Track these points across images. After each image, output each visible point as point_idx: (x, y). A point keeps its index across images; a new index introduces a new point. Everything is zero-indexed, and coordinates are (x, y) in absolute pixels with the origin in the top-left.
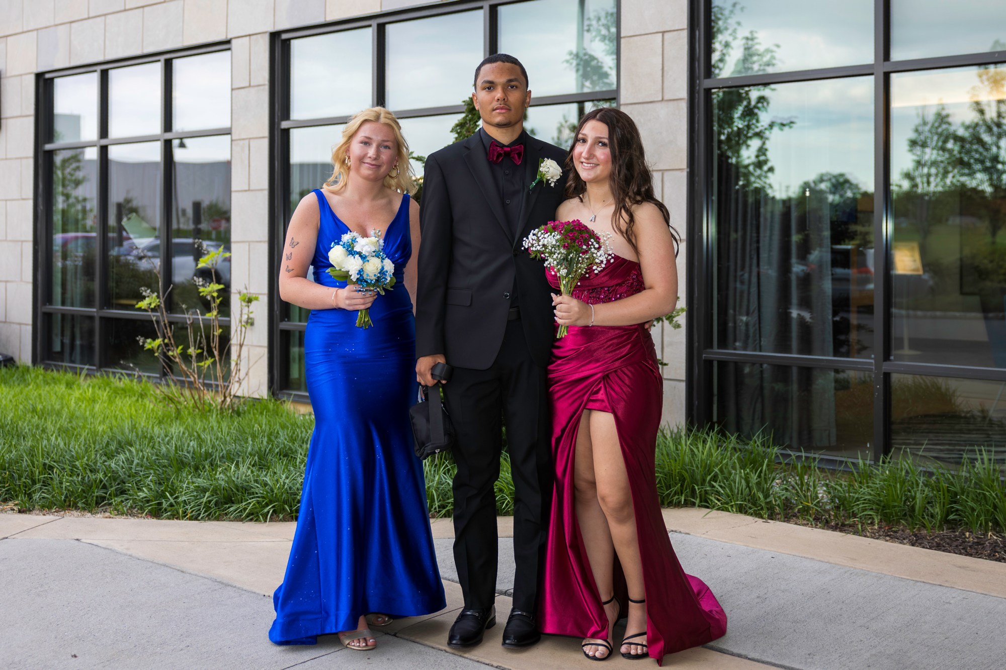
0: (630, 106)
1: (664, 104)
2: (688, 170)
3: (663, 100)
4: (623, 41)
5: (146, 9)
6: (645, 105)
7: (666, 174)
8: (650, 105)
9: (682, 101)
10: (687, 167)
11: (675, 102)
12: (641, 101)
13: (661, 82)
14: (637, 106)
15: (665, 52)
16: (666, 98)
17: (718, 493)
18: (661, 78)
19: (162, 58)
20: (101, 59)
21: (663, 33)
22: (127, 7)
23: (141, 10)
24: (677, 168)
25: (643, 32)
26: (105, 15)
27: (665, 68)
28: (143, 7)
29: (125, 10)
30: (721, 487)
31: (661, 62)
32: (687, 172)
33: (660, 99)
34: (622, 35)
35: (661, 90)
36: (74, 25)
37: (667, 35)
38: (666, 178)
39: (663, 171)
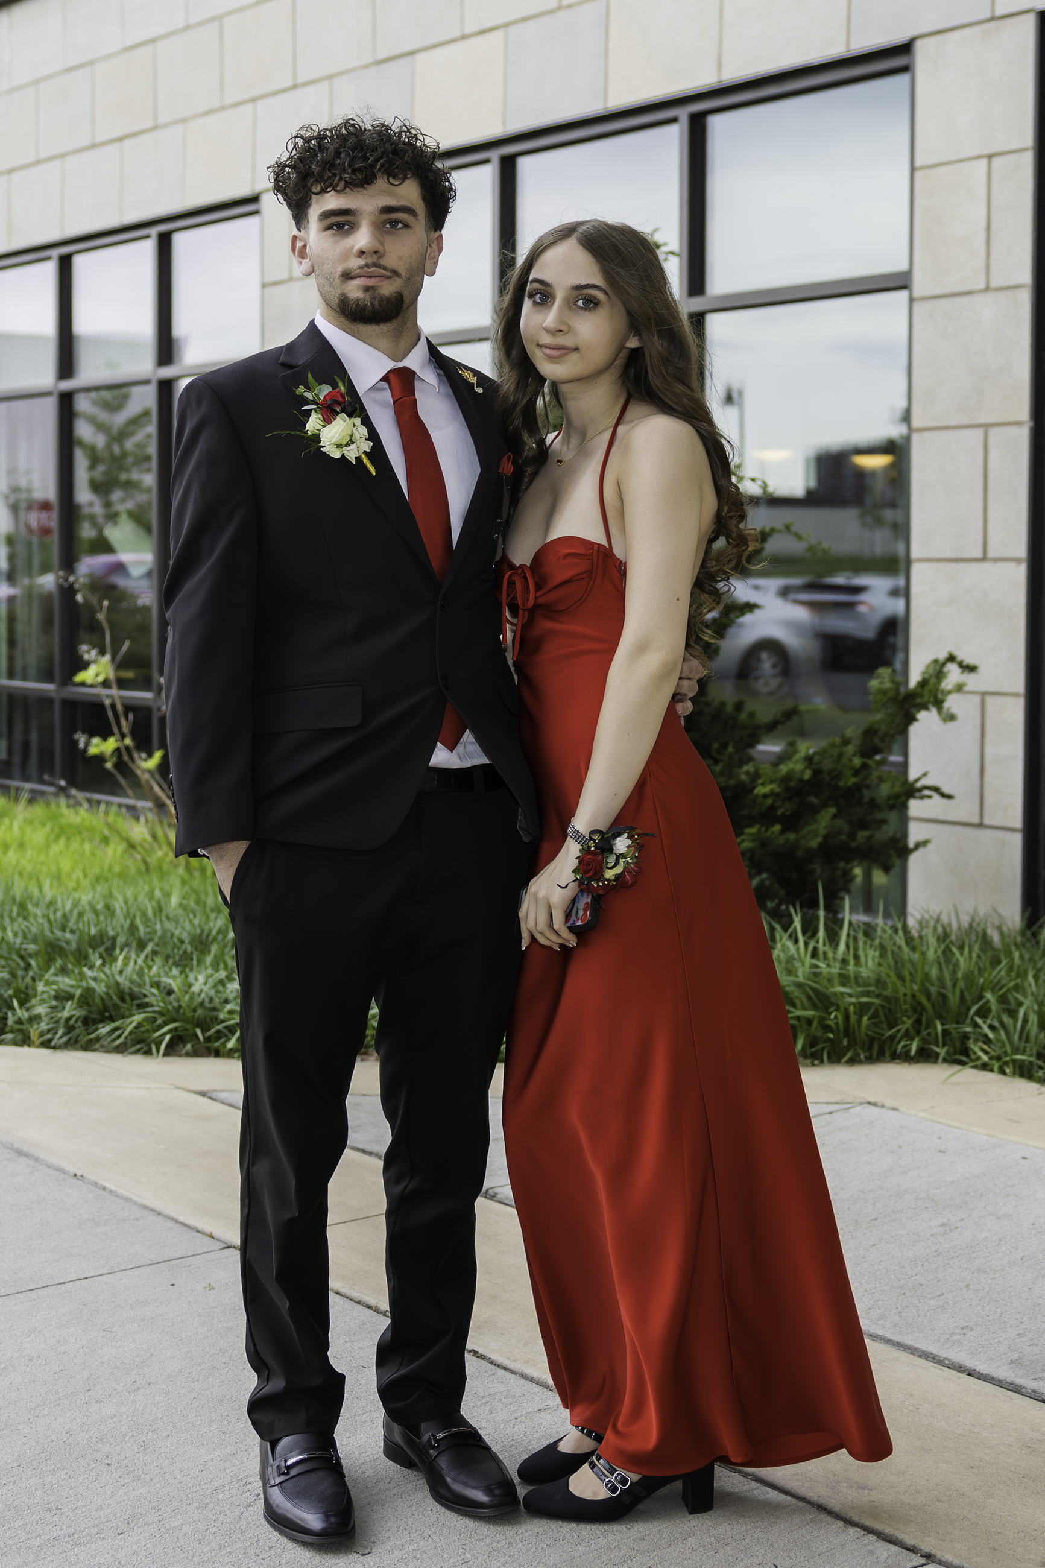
1: (989, 297)
2: (1033, 424)
3: (987, 289)
4: (918, 175)
5: (127, 143)
6: (958, 301)
7: (993, 432)
8: (965, 300)
9: (1023, 290)
10: (1031, 418)
11: (1010, 293)
12: (948, 290)
13: (984, 253)
14: (940, 300)
15: (994, 194)
16: (994, 283)
17: (987, 1040)
18: (985, 245)
19: (154, 231)
20: (54, 236)
21: (990, 157)
22: (99, 139)
23: (117, 145)
24: (1011, 419)
25: (954, 157)
26: (63, 156)
27: (993, 227)
28: (121, 139)
29: (94, 146)
30: (992, 1028)
31: (984, 215)
32: (1031, 428)
33: (982, 286)
34: (918, 163)
35: (985, 270)
36: (16, 176)
37: (997, 162)
38: (992, 440)
39: (986, 426)
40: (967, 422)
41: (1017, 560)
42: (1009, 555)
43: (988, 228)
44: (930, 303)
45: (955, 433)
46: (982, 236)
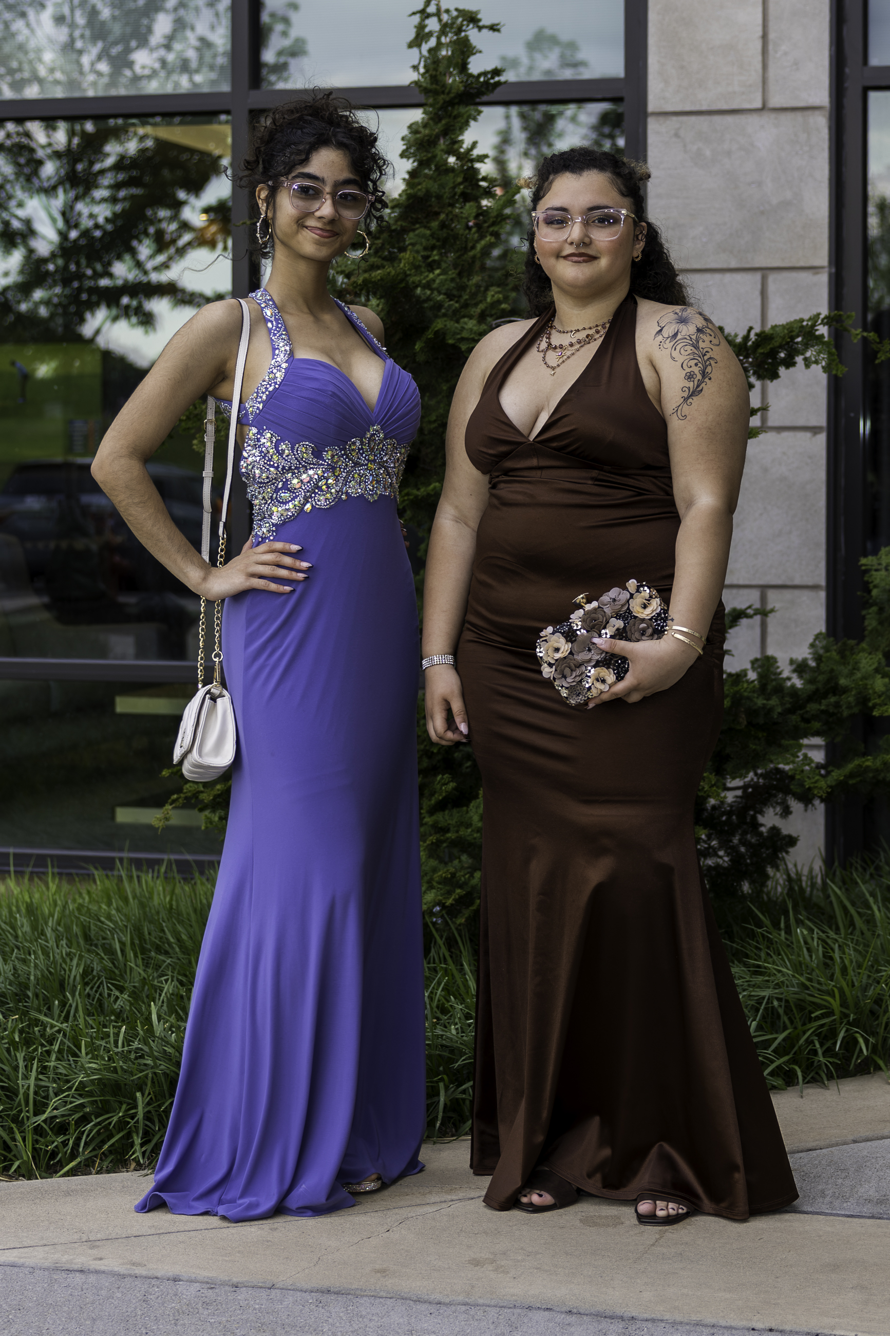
0: (674, 118)
1: (766, 119)
2: (833, 270)
3: (764, 108)
6: (717, 119)
7: (772, 278)
8: (729, 119)
9: (817, 113)
10: (830, 263)
11: (799, 116)
12: (704, 108)
13: (759, 66)
14: (693, 119)
16: (774, 103)
18: (759, 58)
24: (802, 264)
27: (772, 36)
31: (759, 20)
32: (830, 275)
33: (759, 105)
35: (760, 85)
38: (772, 287)
39: (765, 271)
40: (733, 264)
41: (814, 430)
42: (801, 422)
43: (765, 37)
44: (674, 121)
45: (717, 277)
46: (758, 45)
